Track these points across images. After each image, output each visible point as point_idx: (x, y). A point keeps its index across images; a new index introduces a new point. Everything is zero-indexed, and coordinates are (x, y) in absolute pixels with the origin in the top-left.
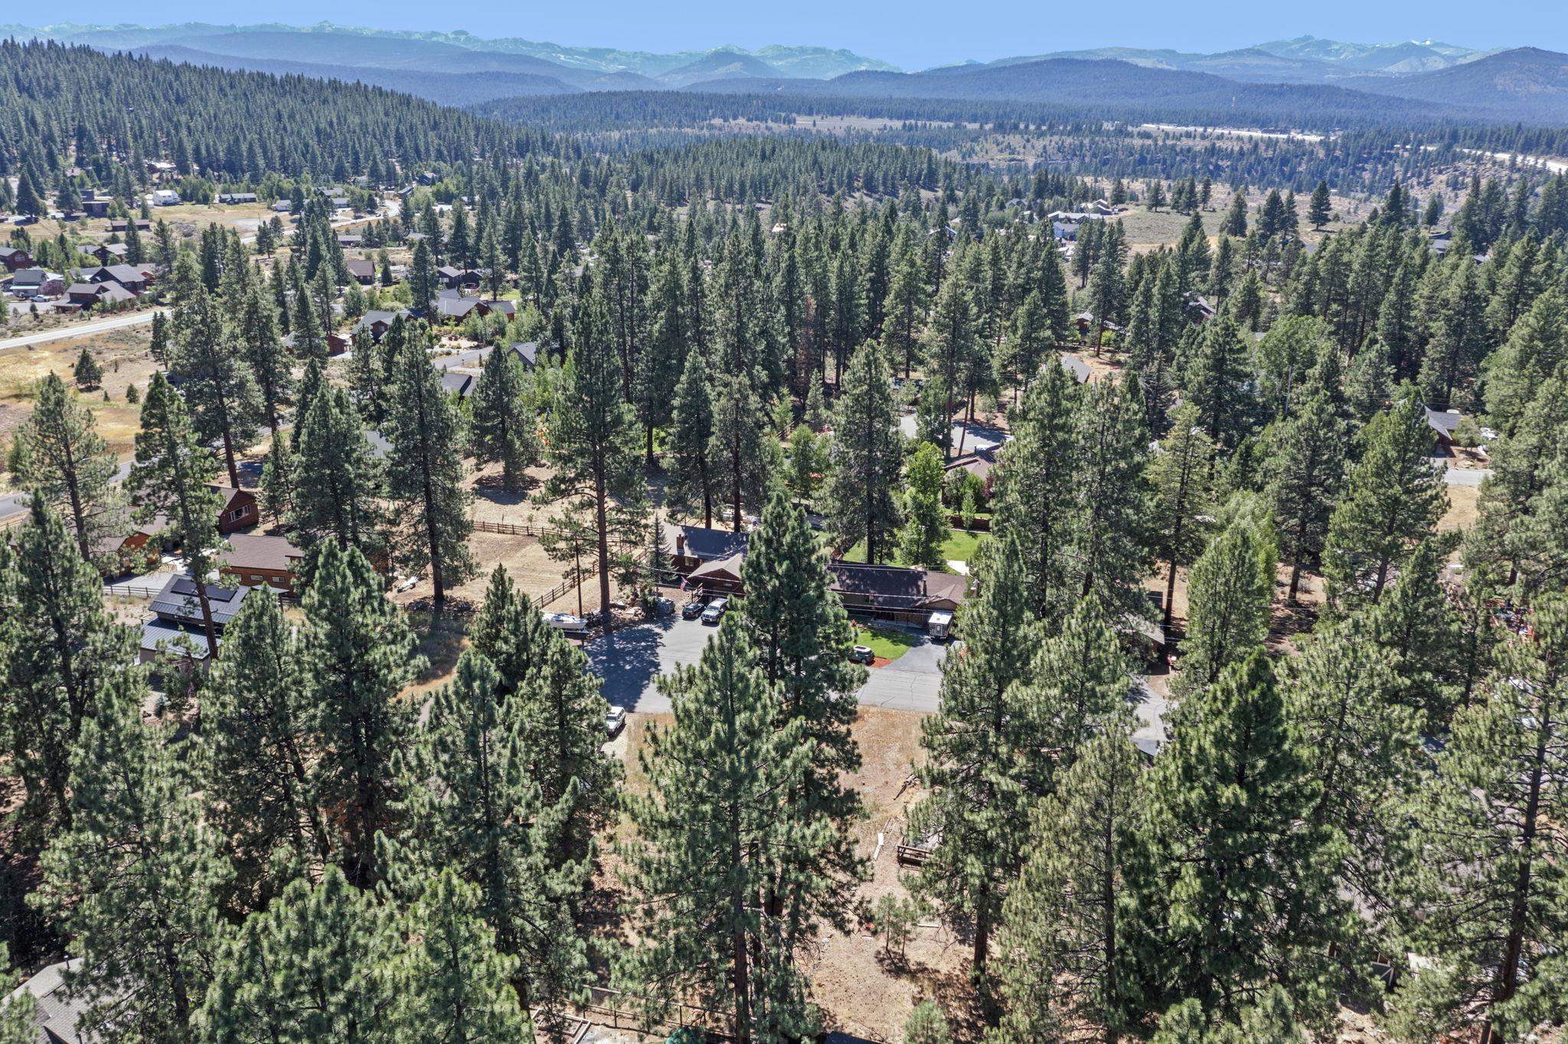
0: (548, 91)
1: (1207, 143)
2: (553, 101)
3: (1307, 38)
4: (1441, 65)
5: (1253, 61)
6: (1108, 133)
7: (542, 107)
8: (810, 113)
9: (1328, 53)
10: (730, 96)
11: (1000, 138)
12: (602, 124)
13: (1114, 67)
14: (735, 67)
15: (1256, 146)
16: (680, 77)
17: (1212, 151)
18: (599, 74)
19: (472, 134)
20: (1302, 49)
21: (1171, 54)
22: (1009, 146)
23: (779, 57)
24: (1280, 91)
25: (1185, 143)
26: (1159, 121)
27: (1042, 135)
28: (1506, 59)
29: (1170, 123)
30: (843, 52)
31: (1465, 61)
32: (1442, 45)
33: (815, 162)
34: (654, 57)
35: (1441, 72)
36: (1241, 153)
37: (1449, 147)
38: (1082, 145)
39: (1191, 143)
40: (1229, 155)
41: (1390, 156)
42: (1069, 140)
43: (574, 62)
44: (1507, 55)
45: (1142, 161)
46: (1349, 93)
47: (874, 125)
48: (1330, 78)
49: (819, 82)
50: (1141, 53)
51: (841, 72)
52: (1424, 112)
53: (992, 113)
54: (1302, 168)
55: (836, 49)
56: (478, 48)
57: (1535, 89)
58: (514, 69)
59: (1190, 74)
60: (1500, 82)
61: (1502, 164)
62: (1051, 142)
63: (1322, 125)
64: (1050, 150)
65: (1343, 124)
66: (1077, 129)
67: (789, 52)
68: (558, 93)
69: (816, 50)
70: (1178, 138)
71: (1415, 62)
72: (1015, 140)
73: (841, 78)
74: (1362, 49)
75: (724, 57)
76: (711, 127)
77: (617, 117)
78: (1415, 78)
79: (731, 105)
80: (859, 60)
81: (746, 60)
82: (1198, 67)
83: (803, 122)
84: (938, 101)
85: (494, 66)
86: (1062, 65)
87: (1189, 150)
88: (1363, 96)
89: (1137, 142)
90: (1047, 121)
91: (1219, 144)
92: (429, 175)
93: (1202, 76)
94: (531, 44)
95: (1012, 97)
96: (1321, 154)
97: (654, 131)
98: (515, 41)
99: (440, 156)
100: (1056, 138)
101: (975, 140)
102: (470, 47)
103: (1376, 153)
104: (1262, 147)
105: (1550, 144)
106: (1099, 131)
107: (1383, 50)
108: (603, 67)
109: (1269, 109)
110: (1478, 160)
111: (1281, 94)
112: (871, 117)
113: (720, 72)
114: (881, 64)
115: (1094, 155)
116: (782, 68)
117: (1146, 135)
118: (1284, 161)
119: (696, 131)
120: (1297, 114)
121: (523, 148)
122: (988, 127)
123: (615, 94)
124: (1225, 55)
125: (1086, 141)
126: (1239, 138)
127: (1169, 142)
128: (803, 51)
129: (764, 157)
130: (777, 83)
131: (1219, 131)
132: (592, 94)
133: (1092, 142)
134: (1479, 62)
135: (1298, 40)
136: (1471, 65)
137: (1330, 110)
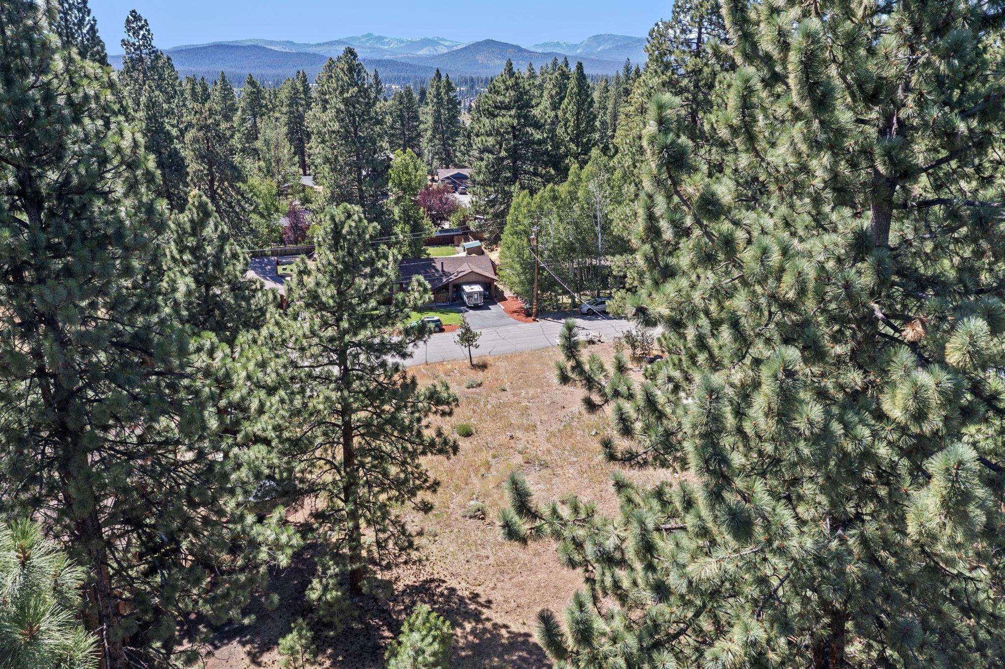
3: (369, 35)
9: (383, 44)
13: (257, 49)
20: (367, 41)
21: (290, 43)
31: (455, 48)
32: (443, 40)
35: (447, 54)
37: (472, 87)
44: (478, 45)
46: (403, 64)
48: (387, 57)
50: (272, 42)
59: (306, 54)
60: (480, 58)
63: (397, 81)
65: (407, 80)
71: (432, 49)
74: (402, 42)
78: (434, 57)
82: (312, 50)
88: (411, 66)
93: (314, 55)
107: (412, 42)
134: (465, 48)
135: (364, 36)
136: (462, 49)
137: (396, 74)
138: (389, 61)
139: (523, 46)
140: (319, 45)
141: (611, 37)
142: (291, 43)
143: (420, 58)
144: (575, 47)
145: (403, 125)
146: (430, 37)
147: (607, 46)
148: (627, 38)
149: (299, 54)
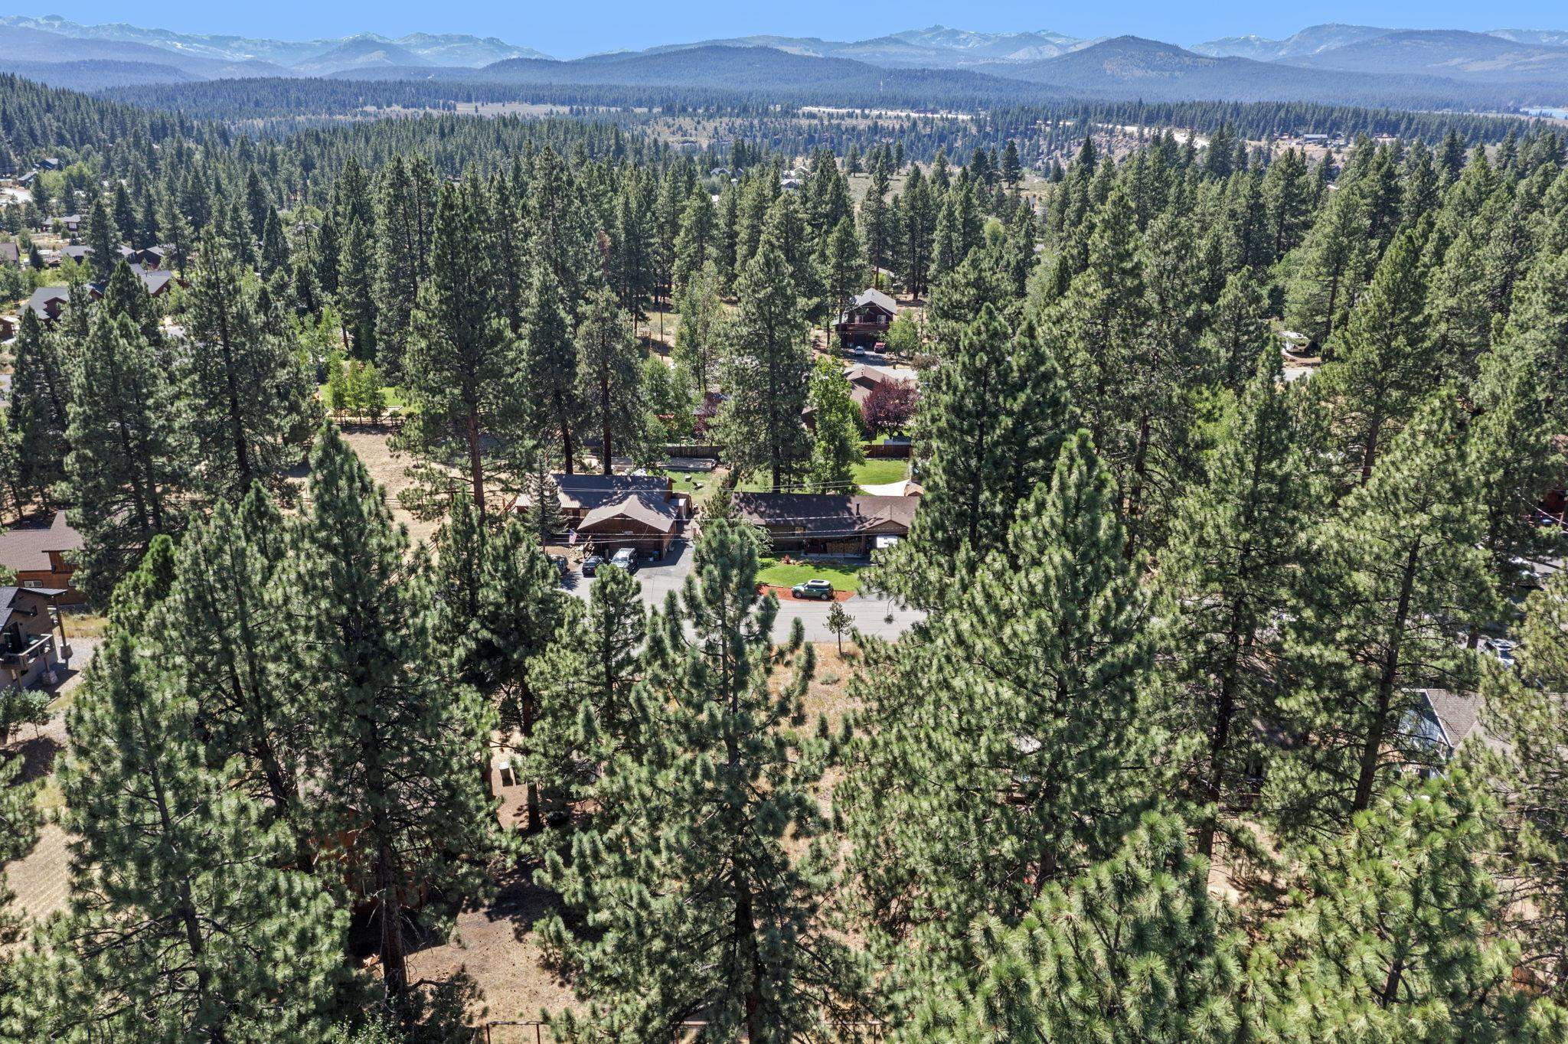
0: (169, 80)
1: (869, 122)
2: (178, 89)
3: (937, 28)
4: (1056, 54)
5: (892, 49)
6: (775, 115)
7: (167, 95)
8: (469, 100)
9: (957, 42)
10: (379, 83)
11: (670, 120)
12: (241, 112)
13: (765, 53)
14: (377, 57)
15: (915, 124)
16: (317, 66)
17: (875, 129)
18: (224, 63)
19: (96, 117)
20: (933, 38)
21: (815, 42)
22: (680, 128)
23: (425, 46)
24: (922, 75)
25: (848, 123)
26: (818, 104)
27: (711, 117)
28: (1110, 46)
29: (828, 105)
30: (491, 41)
31: (1073, 49)
32: (1054, 34)
33: (499, 139)
34: (285, 46)
35: (1058, 58)
36: (902, 131)
37: (1084, 122)
38: (752, 126)
39: (854, 122)
40: (891, 133)
41: (1034, 131)
42: (738, 121)
43: (195, 50)
44: (1110, 42)
45: (811, 139)
46: (983, 77)
47: (540, 111)
48: (961, 64)
49: (470, 70)
50: (790, 41)
51: (491, 61)
52: (1050, 94)
53: (657, 97)
54: (959, 144)
55: (483, 36)
56: (76, 35)
57: (1138, 73)
58: (123, 57)
59: (837, 60)
60: (1109, 67)
61: (1131, 136)
62: (722, 123)
63: (969, 106)
64: (721, 131)
65: (985, 105)
66: (745, 110)
67: (435, 41)
68: (181, 81)
69: (463, 38)
70: (842, 117)
71: (1034, 51)
72: (687, 123)
73: (493, 66)
74: (987, 39)
75: (364, 44)
76: (366, 114)
77: (257, 104)
78: (1035, 64)
79: (381, 92)
80: (509, 49)
81: (388, 48)
82: (846, 54)
83: (463, 109)
84: (600, 87)
85: (98, 55)
86: (715, 52)
87: (854, 129)
88: (996, 80)
89: (804, 123)
90: (714, 106)
91: (880, 122)
92: (54, 161)
93: (849, 62)
94: (140, 31)
95: (672, 83)
96: (974, 130)
97: (302, 118)
98: (121, 27)
99: (61, 140)
100: (726, 120)
101: (645, 123)
102: (67, 34)
103: (1022, 128)
104: (920, 125)
105: (1169, 117)
106: (766, 112)
107: (1003, 39)
108: (228, 55)
109: (914, 92)
110: (1111, 132)
111: (924, 79)
112: (533, 103)
113: (361, 61)
114: (532, 52)
115: (765, 136)
116: (429, 57)
117: (812, 116)
118: (942, 138)
119: (350, 118)
120: (941, 95)
121: (160, 132)
122: (656, 110)
123: (250, 81)
124: (866, 43)
125: (756, 122)
126: (898, 117)
127: (834, 122)
128: (448, 39)
129: (443, 135)
130: (426, 71)
131: (875, 112)
132: (223, 82)
133: (761, 123)
134: (1088, 50)
135: (930, 30)
136: (1082, 52)
137: (969, 93)
138: (962, 72)
139: (1185, 46)
140: (858, 44)
141: (1342, 29)
142: (817, 41)
143: (1014, 67)
144: (1277, 45)
145: (913, 238)
146: (1033, 31)
147: (1334, 45)
148: (1370, 30)
149: (826, 61)
